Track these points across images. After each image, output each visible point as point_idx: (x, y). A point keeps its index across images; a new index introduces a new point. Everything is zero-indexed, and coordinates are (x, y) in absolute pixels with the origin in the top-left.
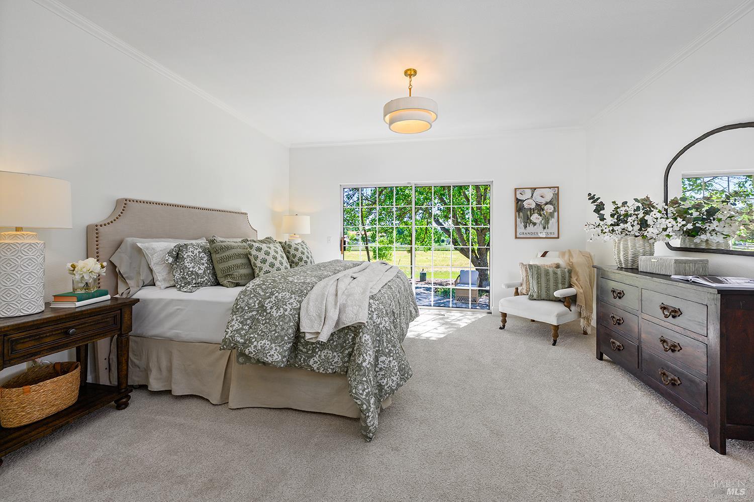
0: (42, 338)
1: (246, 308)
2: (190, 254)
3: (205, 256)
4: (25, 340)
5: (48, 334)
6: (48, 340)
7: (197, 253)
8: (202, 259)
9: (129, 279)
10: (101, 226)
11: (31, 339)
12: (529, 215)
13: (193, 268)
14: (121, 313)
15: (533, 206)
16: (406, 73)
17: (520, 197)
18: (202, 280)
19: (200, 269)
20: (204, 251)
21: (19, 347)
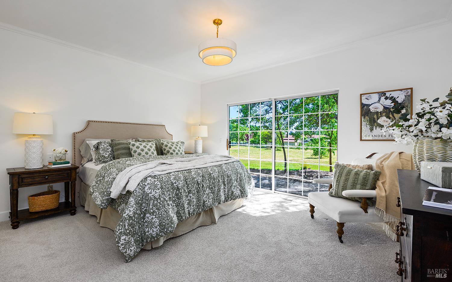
0: (35, 178)
1: (99, 175)
2: (103, 147)
3: (110, 148)
4: (28, 178)
5: (37, 177)
6: (37, 179)
7: (106, 146)
8: (108, 149)
9: (85, 158)
10: (77, 133)
11: (30, 178)
12: (376, 118)
13: (103, 153)
14: (71, 172)
15: (381, 109)
16: (214, 22)
17: (365, 102)
18: (107, 160)
19: (106, 154)
20: (110, 146)
21: (25, 180)
